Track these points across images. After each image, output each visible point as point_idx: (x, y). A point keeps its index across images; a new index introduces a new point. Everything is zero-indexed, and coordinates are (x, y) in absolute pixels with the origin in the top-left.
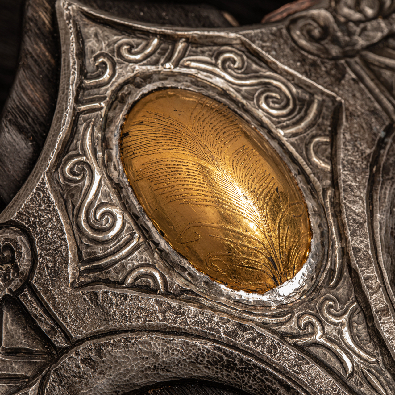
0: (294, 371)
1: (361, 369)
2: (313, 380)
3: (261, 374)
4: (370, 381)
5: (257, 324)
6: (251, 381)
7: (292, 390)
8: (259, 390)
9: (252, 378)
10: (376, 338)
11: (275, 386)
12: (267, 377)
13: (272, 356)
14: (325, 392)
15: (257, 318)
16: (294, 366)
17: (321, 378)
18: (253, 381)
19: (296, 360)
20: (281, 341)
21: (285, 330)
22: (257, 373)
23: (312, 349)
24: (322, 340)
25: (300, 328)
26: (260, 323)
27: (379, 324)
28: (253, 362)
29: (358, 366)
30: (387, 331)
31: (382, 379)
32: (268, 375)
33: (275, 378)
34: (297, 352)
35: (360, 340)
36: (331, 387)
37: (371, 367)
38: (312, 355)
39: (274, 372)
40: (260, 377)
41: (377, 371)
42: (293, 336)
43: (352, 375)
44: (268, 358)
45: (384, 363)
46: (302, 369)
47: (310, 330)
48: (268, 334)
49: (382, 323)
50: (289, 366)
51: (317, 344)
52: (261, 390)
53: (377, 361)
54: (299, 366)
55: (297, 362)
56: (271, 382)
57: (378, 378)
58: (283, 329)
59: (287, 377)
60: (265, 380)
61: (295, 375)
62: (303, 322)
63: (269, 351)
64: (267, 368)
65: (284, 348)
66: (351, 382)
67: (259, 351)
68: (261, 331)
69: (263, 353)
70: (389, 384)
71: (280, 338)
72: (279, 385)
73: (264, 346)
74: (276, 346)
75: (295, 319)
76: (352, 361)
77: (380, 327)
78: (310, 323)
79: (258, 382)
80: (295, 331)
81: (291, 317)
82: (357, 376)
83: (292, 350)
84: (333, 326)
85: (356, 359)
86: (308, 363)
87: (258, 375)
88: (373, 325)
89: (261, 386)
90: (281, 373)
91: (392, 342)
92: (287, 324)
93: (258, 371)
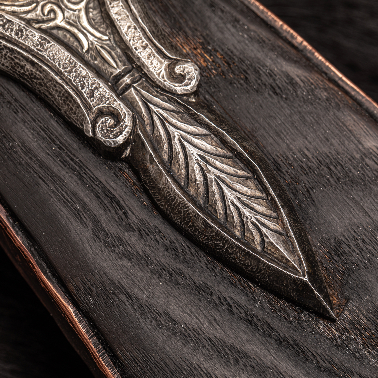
0: (37, 49)
1: (96, 46)
2: (53, 56)
3: (11, 53)
4: (103, 56)
5: (7, 13)
6: (3, 60)
7: (36, 65)
8: (10, 67)
9: (3, 57)
10: (108, 20)
11: (22, 63)
12: (16, 55)
13: (19, 38)
14: (64, 66)
15: (7, 8)
16: (38, 45)
17: (60, 54)
18: (4, 59)
19: (40, 40)
20: (27, 25)
21: (31, 17)
22: (7, 52)
23: (55, 32)
24: (63, 24)
25: (44, 14)
26: (10, 12)
27: (109, 8)
28: (3, 43)
29: (92, 44)
30: (116, 13)
31: (113, 53)
32: (16, 53)
33: (22, 55)
34: (40, 33)
35: (95, 23)
36: (69, 61)
37: (104, 44)
38: (54, 36)
39: (21, 51)
40: (10, 56)
41: (109, 47)
42: (38, 22)
43: (88, 51)
44: (15, 39)
45: (115, 40)
46: (44, 47)
47: (52, 15)
48: (16, 20)
49: (112, 7)
50: (33, 45)
51: (58, 28)
52: (12, 67)
53: (109, 40)
54: (42, 45)
55: (40, 42)
56: (19, 59)
57: (109, 53)
58: (29, 16)
59: (32, 55)
60: (14, 58)
61: (38, 53)
62: (46, 10)
63: (17, 34)
64: (15, 48)
65: (29, 31)
66: (88, 57)
67: (8, 34)
68: (10, 18)
69: (12, 36)
70: (119, 57)
71: (27, 23)
72: (25, 61)
73: (12, 30)
74: (22, 30)
75: (39, 8)
76: (87, 39)
77: (110, 10)
78: (52, 11)
79: (9, 60)
80: (40, 18)
81: (36, 6)
82: (92, 52)
83: (36, 32)
84: (71, 12)
85: (91, 38)
86: (49, 42)
87: (8, 54)
88: (105, 10)
89: (11, 63)
90: (27, 51)
91: (120, 22)
92: (33, 12)
93: (8, 51)
